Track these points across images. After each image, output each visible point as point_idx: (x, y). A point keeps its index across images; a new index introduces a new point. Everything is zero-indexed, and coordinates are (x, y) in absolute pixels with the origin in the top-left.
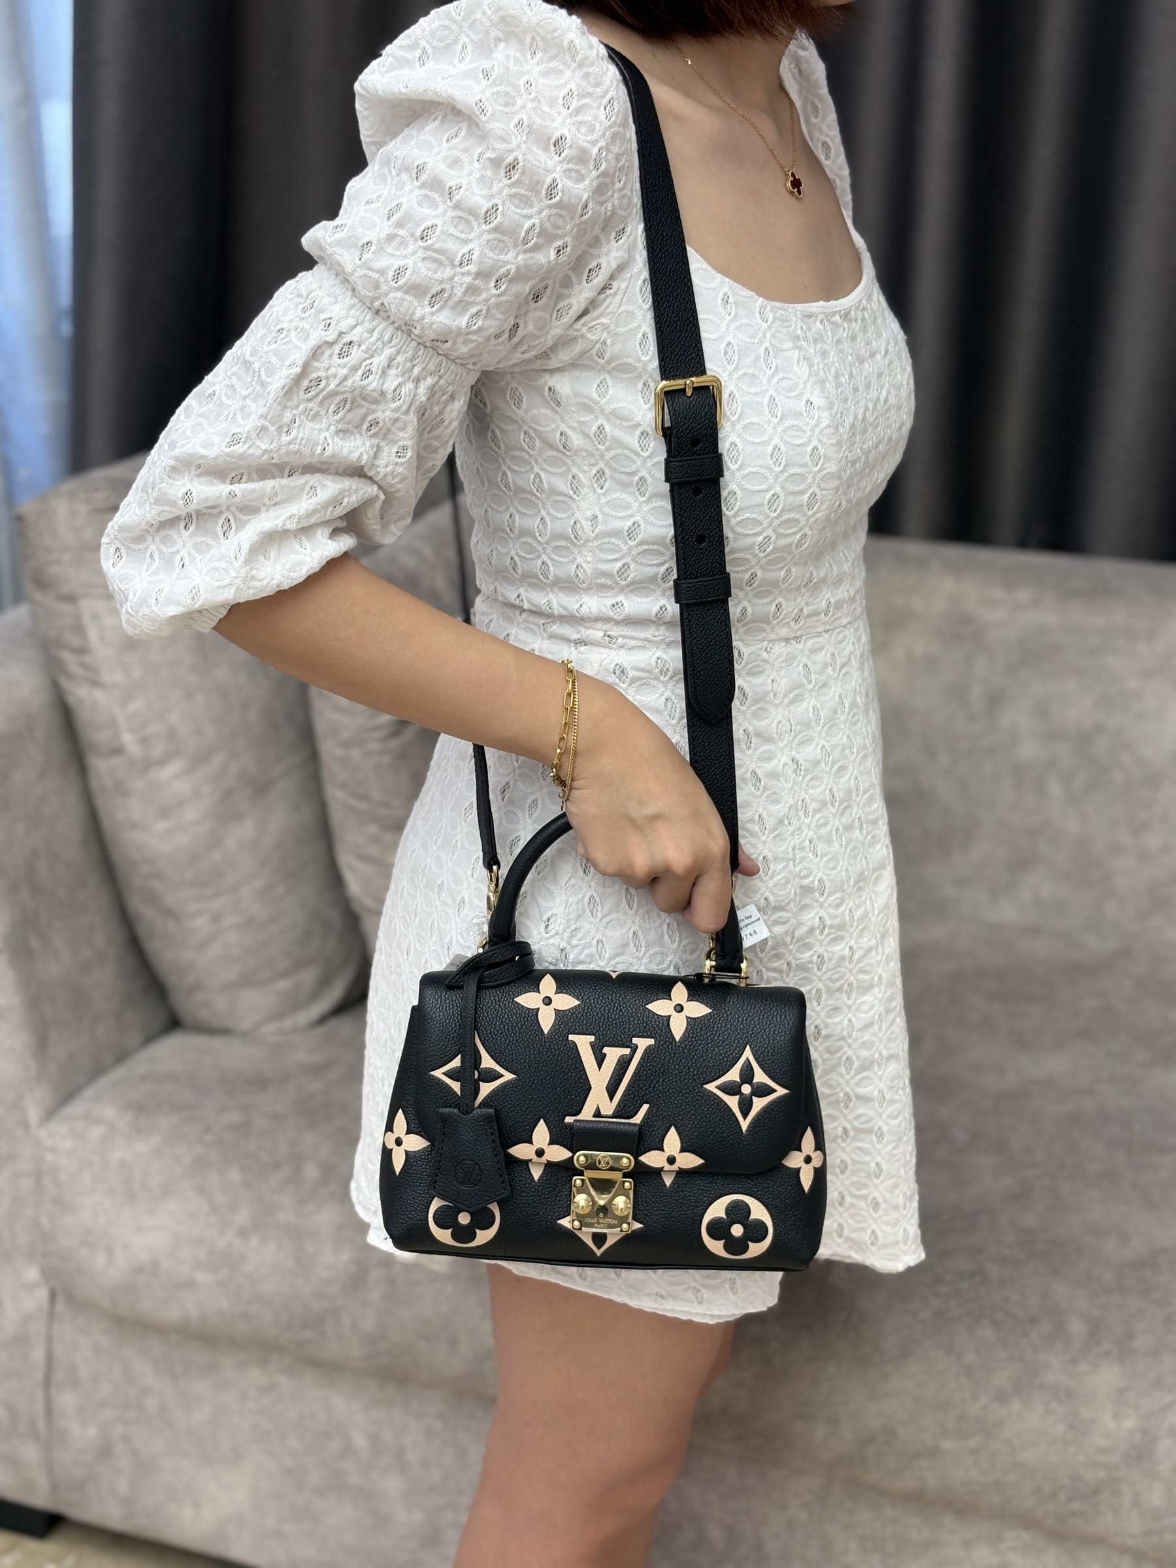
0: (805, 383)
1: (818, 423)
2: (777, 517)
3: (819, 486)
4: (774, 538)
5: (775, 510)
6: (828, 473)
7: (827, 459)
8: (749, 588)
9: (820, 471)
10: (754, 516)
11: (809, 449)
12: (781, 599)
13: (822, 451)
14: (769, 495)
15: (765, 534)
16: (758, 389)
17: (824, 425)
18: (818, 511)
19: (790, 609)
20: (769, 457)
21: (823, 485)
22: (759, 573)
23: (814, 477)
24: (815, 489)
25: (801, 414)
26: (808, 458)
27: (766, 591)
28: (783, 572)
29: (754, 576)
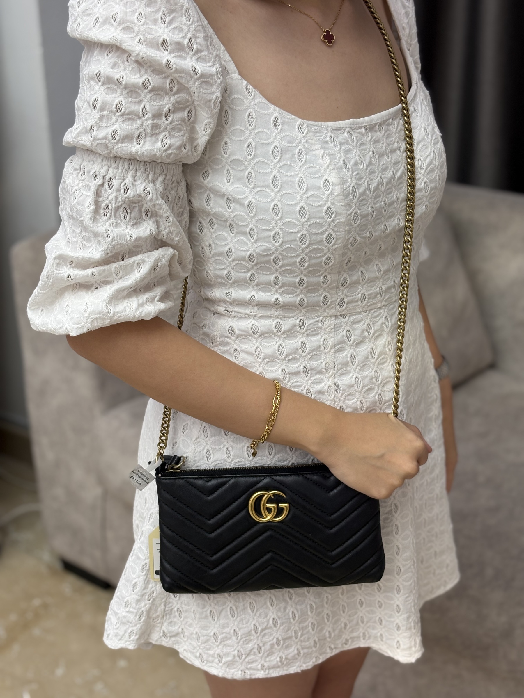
0: (325, 170)
1: (331, 193)
2: (307, 247)
3: (333, 230)
4: (307, 259)
5: (305, 244)
6: (339, 222)
7: (337, 214)
8: (301, 288)
9: (333, 221)
10: (292, 246)
11: (325, 208)
12: (326, 294)
13: (334, 210)
14: (299, 235)
15: (301, 257)
16: (292, 174)
17: (335, 194)
18: (334, 244)
19: (334, 299)
20: (298, 213)
21: (336, 229)
22: (305, 279)
23: (329, 225)
24: (330, 231)
25: (320, 188)
26: (324, 214)
27: (314, 289)
28: (322, 278)
29: (301, 280)
